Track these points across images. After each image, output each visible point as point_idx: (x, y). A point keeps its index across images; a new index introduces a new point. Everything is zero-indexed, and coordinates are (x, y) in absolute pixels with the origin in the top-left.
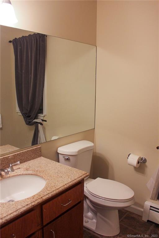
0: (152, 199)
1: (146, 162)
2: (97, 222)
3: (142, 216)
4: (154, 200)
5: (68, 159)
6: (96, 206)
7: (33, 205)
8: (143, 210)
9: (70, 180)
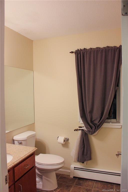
0: (75, 162)
1: (69, 140)
2: (43, 184)
3: (70, 176)
4: (76, 162)
5: (21, 143)
6: (41, 171)
7: (10, 168)
8: (70, 171)
9: (27, 153)
